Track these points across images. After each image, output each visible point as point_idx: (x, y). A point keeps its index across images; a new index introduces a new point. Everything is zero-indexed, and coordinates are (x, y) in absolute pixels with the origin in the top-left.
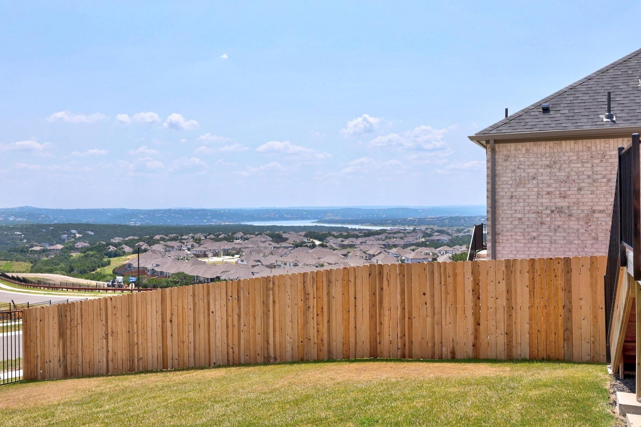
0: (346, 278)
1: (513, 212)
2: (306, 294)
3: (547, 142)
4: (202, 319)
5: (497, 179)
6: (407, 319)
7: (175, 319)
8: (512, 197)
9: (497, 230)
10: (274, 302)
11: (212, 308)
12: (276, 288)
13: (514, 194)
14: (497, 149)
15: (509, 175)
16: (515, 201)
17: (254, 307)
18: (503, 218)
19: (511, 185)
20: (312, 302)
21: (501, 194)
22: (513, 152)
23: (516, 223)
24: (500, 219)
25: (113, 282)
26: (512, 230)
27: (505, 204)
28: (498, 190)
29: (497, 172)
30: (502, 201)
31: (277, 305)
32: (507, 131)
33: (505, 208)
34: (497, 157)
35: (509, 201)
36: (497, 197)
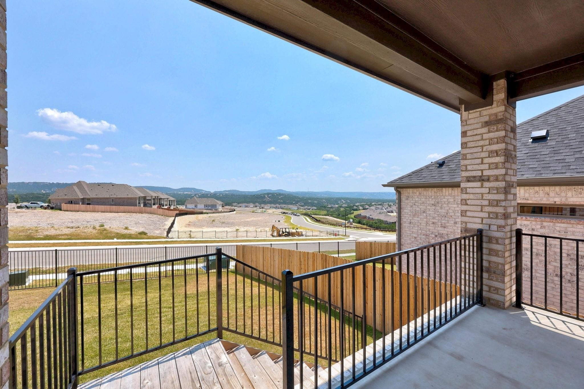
0: (313, 258)
1: (411, 232)
2: (301, 262)
3: (433, 189)
4: (272, 263)
5: (402, 210)
6: (335, 287)
7: (266, 260)
8: (410, 223)
9: (401, 242)
10: (291, 262)
11: (275, 260)
12: (292, 256)
13: (412, 221)
14: (402, 192)
15: (409, 209)
16: (412, 225)
17: (286, 262)
18: (405, 236)
19: (410, 215)
20: (303, 266)
21: (404, 220)
22: (411, 194)
23: (413, 240)
24: (404, 236)
26: (410, 244)
27: (406, 227)
28: (402, 218)
29: (402, 206)
30: (405, 225)
31: (292, 264)
32: (406, 181)
33: (407, 229)
34: (402, 197)
35: (409, 225)
36: (402, 222)
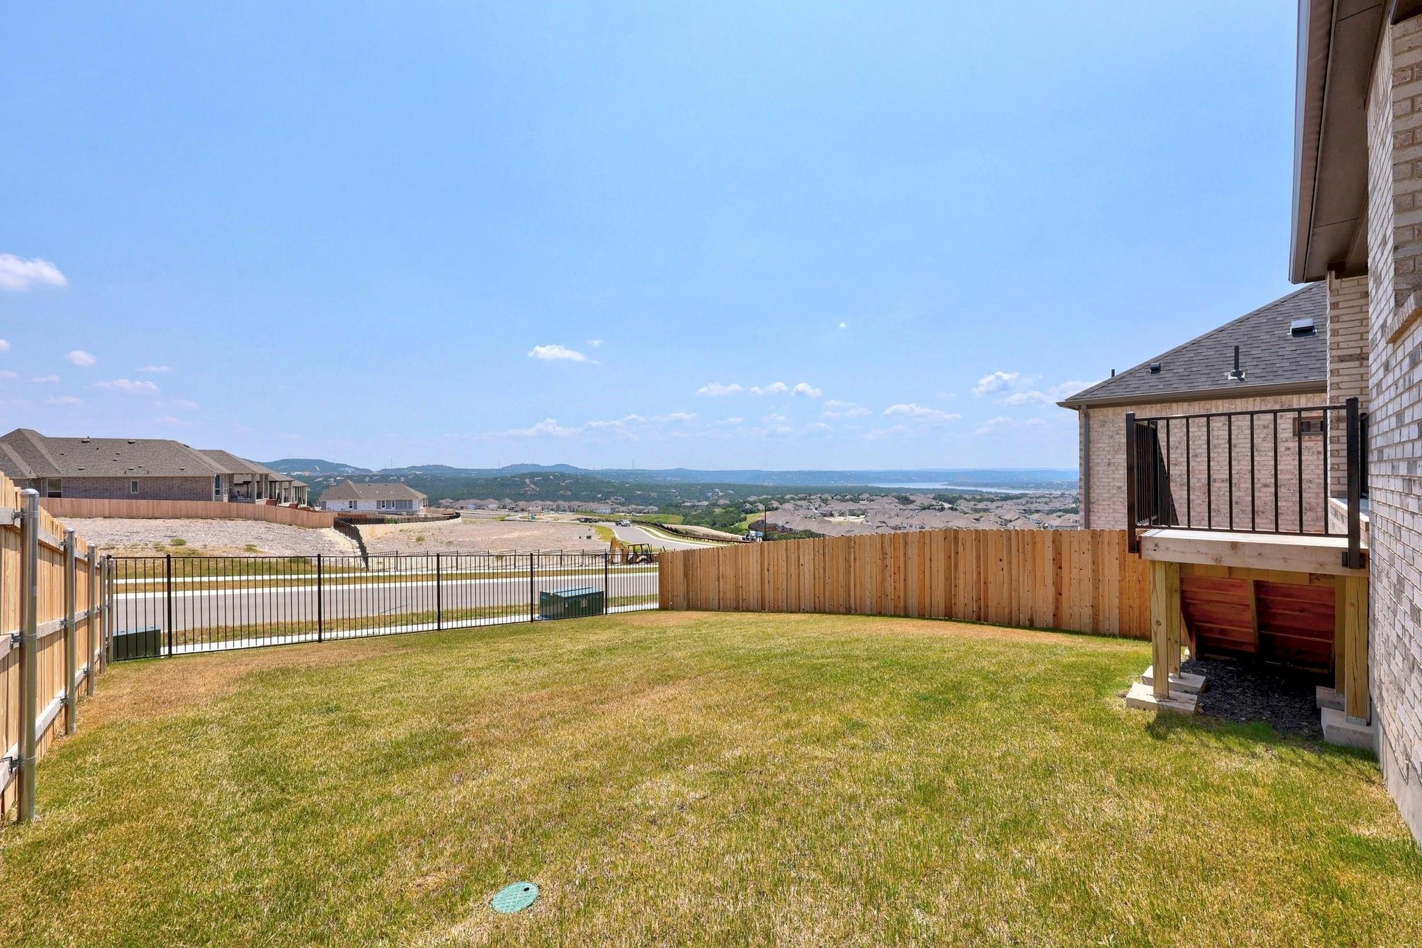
0: (922, 541)
1: (1111, 480)
2: (884, 554)
3: (1154, 406)
4: (793, 570)
5: (1091, 445)
7: (771, 568)
8: (1109, 464)
9: (1091, 499)
10: (855, 559)
11: (801, 562)
13: (1113, 461)
14: (1091, 414)
15: (1106, 441)
16: (1113, 468)
17: (838, 563)
18: (1098, 486)
19: (1109, 451)
20: (889, 561)
21: (1096, 461)
22: (1110, 417)
23: (1115, 491)
24: (1095, 487)
25: (747, 536)
26: (1109, 499)
27: (1101, 472)
28: (1092, 457)
29: (1091, 438)
30: (1098, 468)
31: (857, 562)
32: (1103, 395)
33: (1102, 476)
34: (1091, 422)
35: (1106, 468)
36: (1091, 465)
